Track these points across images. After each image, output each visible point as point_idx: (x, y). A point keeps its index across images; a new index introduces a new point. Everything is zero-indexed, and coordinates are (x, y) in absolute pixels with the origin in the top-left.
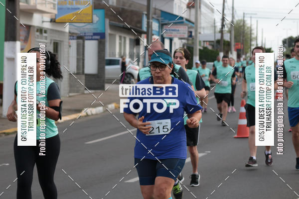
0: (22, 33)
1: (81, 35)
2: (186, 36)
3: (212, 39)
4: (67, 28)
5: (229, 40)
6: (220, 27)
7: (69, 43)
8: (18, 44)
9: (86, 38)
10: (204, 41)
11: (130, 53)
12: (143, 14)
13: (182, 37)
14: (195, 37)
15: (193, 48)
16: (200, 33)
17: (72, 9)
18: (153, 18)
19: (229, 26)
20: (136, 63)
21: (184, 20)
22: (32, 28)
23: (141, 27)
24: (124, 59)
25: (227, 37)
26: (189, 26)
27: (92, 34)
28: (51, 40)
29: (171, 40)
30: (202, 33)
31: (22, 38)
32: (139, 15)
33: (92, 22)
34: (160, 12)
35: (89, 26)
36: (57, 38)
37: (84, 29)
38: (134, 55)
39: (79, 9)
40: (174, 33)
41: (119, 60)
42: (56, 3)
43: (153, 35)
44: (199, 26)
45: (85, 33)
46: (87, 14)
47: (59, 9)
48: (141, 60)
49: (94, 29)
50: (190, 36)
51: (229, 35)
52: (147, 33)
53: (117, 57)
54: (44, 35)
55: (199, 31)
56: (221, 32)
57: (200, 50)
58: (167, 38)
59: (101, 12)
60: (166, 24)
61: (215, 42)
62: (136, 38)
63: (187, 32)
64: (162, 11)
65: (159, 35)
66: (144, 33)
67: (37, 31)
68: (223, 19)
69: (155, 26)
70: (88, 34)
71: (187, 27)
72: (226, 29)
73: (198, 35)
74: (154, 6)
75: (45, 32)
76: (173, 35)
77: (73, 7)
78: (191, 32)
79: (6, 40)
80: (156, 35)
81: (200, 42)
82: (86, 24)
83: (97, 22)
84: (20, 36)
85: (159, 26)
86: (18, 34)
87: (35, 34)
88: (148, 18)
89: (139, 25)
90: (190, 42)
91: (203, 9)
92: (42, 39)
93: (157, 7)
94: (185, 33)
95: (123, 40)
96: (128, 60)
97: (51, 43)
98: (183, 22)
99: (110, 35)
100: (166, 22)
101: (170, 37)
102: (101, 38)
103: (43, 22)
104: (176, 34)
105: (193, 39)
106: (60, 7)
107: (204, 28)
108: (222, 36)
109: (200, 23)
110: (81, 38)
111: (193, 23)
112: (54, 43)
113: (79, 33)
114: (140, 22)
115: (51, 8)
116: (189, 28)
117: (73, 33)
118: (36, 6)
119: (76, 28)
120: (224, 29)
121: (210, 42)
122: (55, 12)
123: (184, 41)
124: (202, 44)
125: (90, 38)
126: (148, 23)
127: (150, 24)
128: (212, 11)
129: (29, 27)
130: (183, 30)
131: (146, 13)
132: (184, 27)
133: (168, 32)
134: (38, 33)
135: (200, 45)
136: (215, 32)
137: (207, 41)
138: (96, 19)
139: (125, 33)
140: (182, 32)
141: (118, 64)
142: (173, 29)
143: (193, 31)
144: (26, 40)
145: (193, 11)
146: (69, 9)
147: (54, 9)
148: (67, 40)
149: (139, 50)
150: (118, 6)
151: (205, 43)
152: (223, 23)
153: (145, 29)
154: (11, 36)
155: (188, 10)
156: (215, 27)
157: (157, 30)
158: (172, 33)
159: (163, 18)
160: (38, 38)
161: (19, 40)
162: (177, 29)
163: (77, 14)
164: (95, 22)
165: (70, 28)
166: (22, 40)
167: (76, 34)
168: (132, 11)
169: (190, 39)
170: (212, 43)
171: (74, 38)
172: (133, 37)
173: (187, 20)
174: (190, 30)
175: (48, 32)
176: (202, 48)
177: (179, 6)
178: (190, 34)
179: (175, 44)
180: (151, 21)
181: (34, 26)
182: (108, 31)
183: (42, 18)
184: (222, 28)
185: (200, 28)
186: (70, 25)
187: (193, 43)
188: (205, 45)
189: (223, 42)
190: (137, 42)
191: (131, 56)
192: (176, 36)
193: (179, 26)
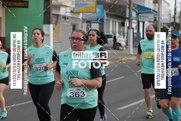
0: (53, 19)
1: (89, 20)
2: (153, 20)
3: (169, 22)
4: (81, 16)
5: (179, 22)
6: (174, 14)
7: (82, 25)
8: (51, 26)
9: (92, 22)
10: (164, 23)
11: (118, 31)
12: (127, 7)
13: (150, 21)
14: (158, 21)
15: (157, 27)
16: (161, 18)
17: (84, 4)
18: (133, 9)
19: (179, 14)
20: (122, 37)
21: (152, 10)
22: (59, 17)
23: (125, 15)
24: (115, 35)
25: (178, 21)
26: (155, 14)
27: (96, 20)
28: (71, 23)
29: (144, 23)
30: (163, 18)
31: (54, 22)
32: (124, 8)
33: (96, 12)
34: (136, 6)
35: (94, 15)
36: (75, 22)
37: (91, 16)
38: (121, 32)
39: (88, 4)
40: (145, 19)
41: (112, 35)
42: (74, 1)
43: (133, 20)
44: (160, 14)
45: (91, 19)
46: (93, 7)
47: (76, 5)
48: (126, 35)
49: (97, 16)
50: (155, 20)
51: (179, 19)
52: (129, 19)
53: (111, 33)
54: (67, 20)
55: (160, 17)
56: (174, 17)
57: (161, 28)
58: (141, 21)
59: (101, 6)
60: (140, 13)
61: (170, 24)
62: (122, 21)
63: (153, 18)
64: (138, 5)
65: (136, 20)
66: (127, 18)
67: (63, 18)
68: (175, 10)
69: (134, 14)
70: (93, 20)
71: (153, 15)
72: (177, 16)
73: (160, 20)
74: (133, 2)
75: (68, 18)
76: (144, 19)
77: (84, 3)
78: (156, 18)
79: (44, 23)
80: (134, 20)
81: (161, 24)
82: (92, 13)
83: (99, 12)
84: (52, 21)
85: (136, 15)
86: (51, 20)
87: (61, 20)
88: (130, 10)
89: (124, 14)
90: (155, 24)
91: (163, 4)
92: (66, 23)
93: (135, 3)
94: (152, 19)
95: (114, 23)
96: (117, 35)
97: (71, 25)
98: (151, 12)
99: (107, 20)
100: (141, 12)
101: (143, 21)
102: (101, 22)
103: (66, 12)
104: (147, 19)
105: (157, 22)
106: (76, 3)
107: (163, 15)
108: (175, 20)
109: (161, 12)
110: (89, 22)
111: (157, 12)
112: (73, 25)
113: (88, 19)
114: (125, 12)
115: (71, 4)
116: (154, 15)
117: (84, 19)
118: (62, 3)
119: (86, 16)
120: (176, 16)
121: (167, 23)
122: (74, 6)
123: (151, 23)
124: (163, 24)
125: (95, 22)
126: (130, 13)
127: (131, 12)
128: (169, 4)
129: (58, 16)
130: (151, 17)
131: (128, 6)
132: (152, 14)
133: (142, 18)
134: (63, 19)
135: (161, 26)
136: (170, 18)
137: (165, 23)
138: (98, 10)
139: (116, 18)
140: (150, 18)
141: (112, 38)
142: (145, 16)
143: (157, 17)
144: (56, 23)
145: (157, 5)
146: (81, 4)
147: (73, 4)
148: (81, 23)
149: (124, 29)
150: (112, 3)
151: (164, 24)
152: (175, 12)
153: (127, 16)
154: (47, 21)
155: (154, 4)
156: (170, 14)
157: (135, 17)
158: (144, 18)
159: (138, 10)
160: (63, 22)
161: (52, 24)
162: (147, 16)
163: (86, 7)
164: (97, 12)
165: (82, 16)
166: (54, 23)
167: (86, 19)
168: (120, 5)
169: (155, 22)
170: (169, 24)
171: (85, 22)
172: (120, 21)
173: (153, 10)
174: (155, 16)
175: (69, 18)
176: (162, 28)
177: (148, 2)
178: (155, 19)
179: (146, 25)
180: (131, 11)
181: (61, 15)
182: (106, 18)
183: (66, 10)
184: (175, 15)
185: (161, 15)
186: (82, 14)
187: (157, 24)
188: (165, 26)
189: (175, 24)
190: (123, 24)
191: (119, 33)
192: (146, 20)
193: (148, 14)
